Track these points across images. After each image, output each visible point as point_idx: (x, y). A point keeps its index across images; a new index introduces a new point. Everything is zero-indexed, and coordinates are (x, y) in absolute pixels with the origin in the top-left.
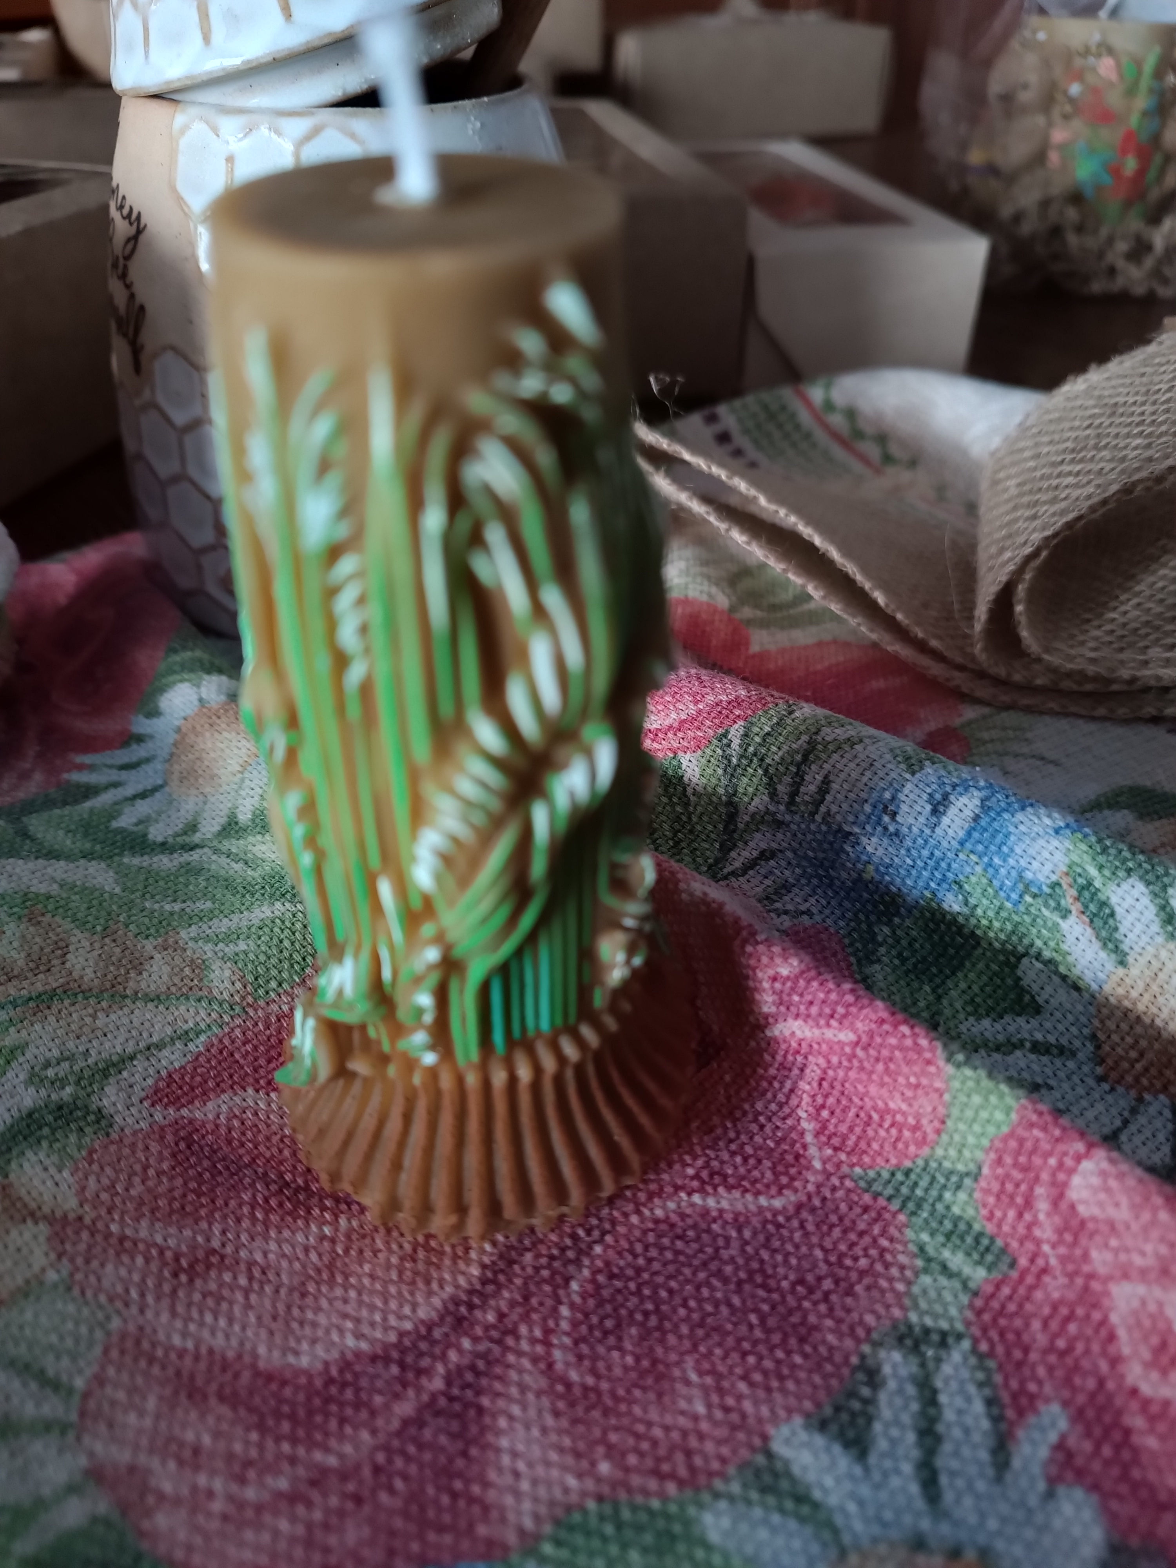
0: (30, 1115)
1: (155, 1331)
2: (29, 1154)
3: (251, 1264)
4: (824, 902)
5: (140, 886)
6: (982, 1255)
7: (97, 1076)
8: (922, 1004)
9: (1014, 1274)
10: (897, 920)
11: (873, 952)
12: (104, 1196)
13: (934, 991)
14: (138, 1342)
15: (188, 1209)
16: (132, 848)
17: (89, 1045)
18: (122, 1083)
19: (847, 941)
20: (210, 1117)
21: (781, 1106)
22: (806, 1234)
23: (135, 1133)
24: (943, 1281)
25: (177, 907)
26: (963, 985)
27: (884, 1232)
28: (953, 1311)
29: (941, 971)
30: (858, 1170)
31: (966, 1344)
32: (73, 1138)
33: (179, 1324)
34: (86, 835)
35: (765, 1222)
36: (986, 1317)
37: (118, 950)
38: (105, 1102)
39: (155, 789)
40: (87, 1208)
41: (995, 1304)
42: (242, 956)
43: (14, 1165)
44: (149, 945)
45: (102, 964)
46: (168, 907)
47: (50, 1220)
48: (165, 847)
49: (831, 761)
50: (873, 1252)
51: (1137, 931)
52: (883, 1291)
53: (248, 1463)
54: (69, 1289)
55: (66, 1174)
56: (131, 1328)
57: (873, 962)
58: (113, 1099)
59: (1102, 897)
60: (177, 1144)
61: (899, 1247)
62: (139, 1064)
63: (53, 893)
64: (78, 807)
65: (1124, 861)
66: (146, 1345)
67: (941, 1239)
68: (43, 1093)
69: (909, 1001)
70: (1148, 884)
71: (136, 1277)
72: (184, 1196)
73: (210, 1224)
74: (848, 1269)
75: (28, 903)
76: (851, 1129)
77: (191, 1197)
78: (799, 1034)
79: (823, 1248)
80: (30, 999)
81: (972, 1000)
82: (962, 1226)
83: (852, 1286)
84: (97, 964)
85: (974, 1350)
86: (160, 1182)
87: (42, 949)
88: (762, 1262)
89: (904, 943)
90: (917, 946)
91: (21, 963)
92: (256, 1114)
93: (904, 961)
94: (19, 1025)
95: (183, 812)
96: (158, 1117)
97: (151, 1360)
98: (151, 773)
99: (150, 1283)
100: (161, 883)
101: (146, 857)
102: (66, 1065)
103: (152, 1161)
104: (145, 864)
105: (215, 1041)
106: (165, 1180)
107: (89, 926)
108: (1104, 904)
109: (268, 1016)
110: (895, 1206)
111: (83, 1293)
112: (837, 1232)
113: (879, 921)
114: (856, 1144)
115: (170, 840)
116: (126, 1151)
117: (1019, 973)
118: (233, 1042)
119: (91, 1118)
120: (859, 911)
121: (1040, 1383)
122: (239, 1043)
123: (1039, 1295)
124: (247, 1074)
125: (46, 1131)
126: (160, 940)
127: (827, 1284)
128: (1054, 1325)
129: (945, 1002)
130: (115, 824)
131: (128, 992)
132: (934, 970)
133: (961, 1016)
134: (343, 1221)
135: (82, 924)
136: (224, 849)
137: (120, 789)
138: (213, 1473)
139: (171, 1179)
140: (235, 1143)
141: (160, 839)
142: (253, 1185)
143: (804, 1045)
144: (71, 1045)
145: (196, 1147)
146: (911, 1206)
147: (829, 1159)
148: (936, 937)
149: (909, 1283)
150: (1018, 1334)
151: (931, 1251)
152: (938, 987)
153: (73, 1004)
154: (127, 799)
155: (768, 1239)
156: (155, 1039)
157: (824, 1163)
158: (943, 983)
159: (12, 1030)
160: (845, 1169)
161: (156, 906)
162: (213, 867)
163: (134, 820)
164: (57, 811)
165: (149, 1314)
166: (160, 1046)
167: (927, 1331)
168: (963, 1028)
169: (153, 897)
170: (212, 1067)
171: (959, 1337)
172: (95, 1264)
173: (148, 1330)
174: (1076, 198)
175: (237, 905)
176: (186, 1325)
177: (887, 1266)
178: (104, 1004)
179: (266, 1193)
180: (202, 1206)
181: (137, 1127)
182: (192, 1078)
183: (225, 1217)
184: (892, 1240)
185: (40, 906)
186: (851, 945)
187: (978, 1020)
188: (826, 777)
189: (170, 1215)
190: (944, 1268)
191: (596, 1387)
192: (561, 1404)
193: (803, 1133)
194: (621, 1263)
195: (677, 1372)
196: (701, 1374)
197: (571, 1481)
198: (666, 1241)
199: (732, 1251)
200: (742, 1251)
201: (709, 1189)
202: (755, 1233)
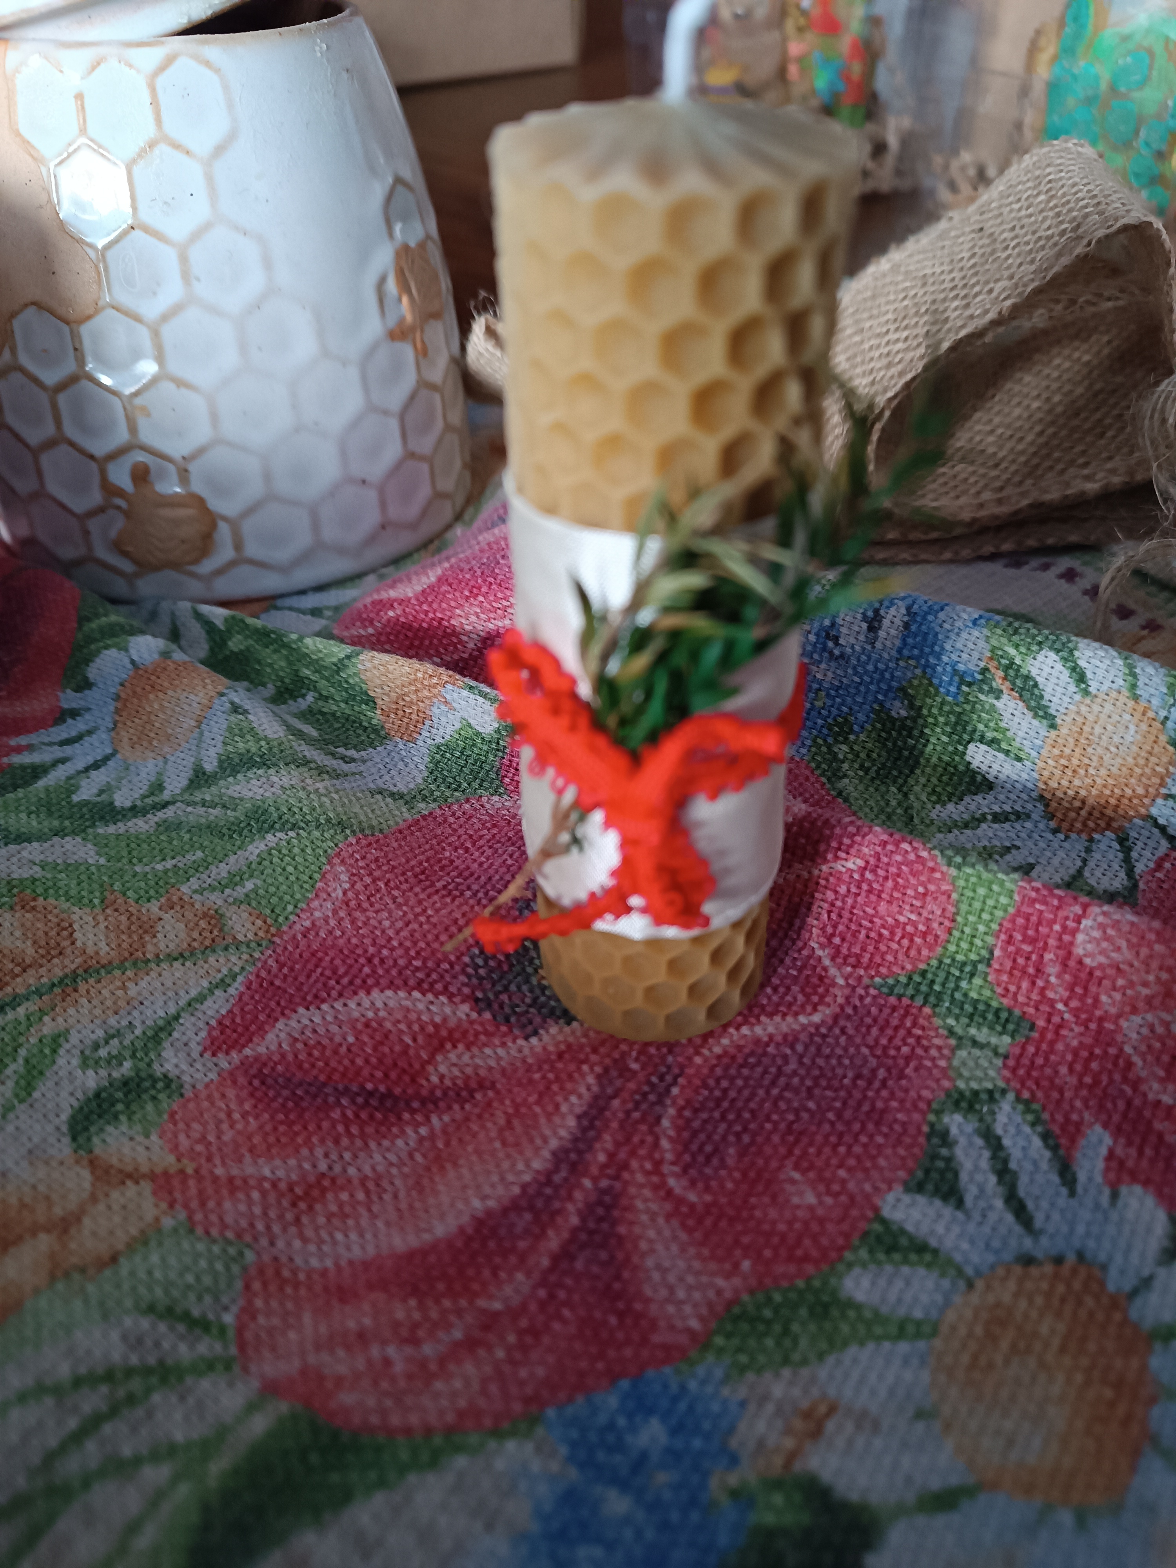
0: (97, 1095)
1: (291, 1260)
2: (110, 1129)
3: (363, 1181)
5: (125, 853)
6: (1004, 1027)
7: (150, 1045)
8: (894, 803)
9: (1035, 1035)
10: (852, 737)
11: (839, 769)
12: (199, 1148)
13: (899, 790)
14: (278, 1273)
15: (284, 1140)
16: (102, 818)
17: (130, 1018)
18: (177, 1044)
19: (813, 765)
20: (273, 1048)
21: (793, 942)
22: (850, 1038)
23: (207, 1086)
24: (977, 1052)
25: (169, 864)
26: (923, 780)
27: (915, 1024)
28: (992, 1073)
29: (900, 773)
30: (878, 980)
31: (1011, 1096)
32: (150, 1107)
33: (312, 1248)
34: (50, 813)
35: (811, 1035)
36: (1021, 1072)
37: (123, 918)
38: (168, 1066)
39: (106, 759)
40: (185, 1161)
41: (1026, 1061)
42: (252, 896)
43: (96, 1140)
44: (154, 907)
45: (112, 935)
46: (159, 867)
47: (152, 1177)
48: (135, 811)
50: (911, 1041)
51: (1058, 695)
52: (929, 1070)
53: (415, 1326)
54: (191, 1231)
55: (154, 1138)
56: (266, 1258)
57: (841, 778)
58: (175, 1061)
59: (1024, 671)
60: (250, 1083)
61: (932, 1033)
62: (187, 1020)
63: (37, 876)
64: (31, 788)
65: (1034, 637)
66: (286, 1273)
67: (965, 1020)
68: (103, 1073)
69: (882, 803)
70: (1058, 651)
71: (257, 1210)
72: (275, 1129)
73: (311, 1150)
74: (894, 1058)
75: (15, 891)
76: (863, 949)
77: (282, 1128)
79: (867, 1046)
80: (53, 985)
81: (934, 791)
82: (981, 1007)
83: (902, 1071)
84: (107, 937)
85: (1018, 1099)
86: (248, 1123)
87: (46, 934)
88: (820, 1068)
89: (863, 755)
90: (874, 755)
91: (30, 951)
92: (315, 1031)
93: (867, 771)
94: (52, 1014)
95: (143, 775)
96: (224, 1064)
97: (296, 1285)
98: (96, 744)
99: (272, 1214)
100: (145, 846)
101: (120, 824)
102: (115, 1042)
103: (233, 1106)
104: (121, 831)
105: (252, 978)
106: (251, 1120)
107: (86, 901)
108: (1027, 677)
109: (294, 937)
110: (919, 1001)
111: (207, 1233)
112: (875, 1031)
113: (836, 741)
114: (871, 960)
115: (139, 803)
116: (206, 1104)
117: (968, 758)
118: (269, 972)
119: (160, 1085)
121: (1080, 1113)
122: (275, 970)
123: (1060, 1046)
124: (292, 995)
125: (120, 1107)
126: (163, 900)
127: (882, 1073)
128: (1078, 1067)
129: (912, 797)
130: (75, 798)
131: (148, 956)
132: (895, 773)
133: (929, 806)
134: (435, 1120)
135: (79, 901)
136: (198, 799)
137: (68, 764)
138: (384, 1343)
139: (257, 1117)
140: (306, 1066)
141: (128, 804)
142: (338, 1103)
144: (112, 1021)
145: (270, 1081)
146: (932, 999)
147: (850, 975)
148: (889, 744)
149: (949, 1059)
150: (1051, 1081)
151: (959, 1030)
152: (902, 786)
153: (99, 981)
154: (79, 772)
155: (819, 1049)
156: (193, 993)
157: (846, 979)
158: (906, 782)
159: (46, 1019)
160: (866, 981)
161: (147, 869)
162: (191, 818)
163: (95, 791)
164: (10, 796)
165: (280, 1244)
166: (201, 999)
167: (976, 1093)
168: (933, 815)
169: (140, 861)
170: (257, 1002)
171: (1004, 1092)
172: (211, 1204)
173: (284, 1259)
175: (229, 846)
176: (320, 1249)
177: (926, 1049)
178: (129, 973)
179: (354, 1108)
180: (297, 1134)
181: (207, 1080)
182: (242, 1018)
183: (322, 1141)
184: (923, 1028)
185: (28, 891)
186: (818, 767)
187: (944, 805)
189: (269, 1149)
190: (975, 1043)
191: (714, 1203)
192: (691, 1222)
193: (820, 959)
194: (701, 1098)
195: (782, 1176)
196: (804, 1172)
197: (720, 1282)
198: (733, 1071)
199: (792, 1066)
200: (801, 1063)
201: (753, 1020)
202: (806, 1047)
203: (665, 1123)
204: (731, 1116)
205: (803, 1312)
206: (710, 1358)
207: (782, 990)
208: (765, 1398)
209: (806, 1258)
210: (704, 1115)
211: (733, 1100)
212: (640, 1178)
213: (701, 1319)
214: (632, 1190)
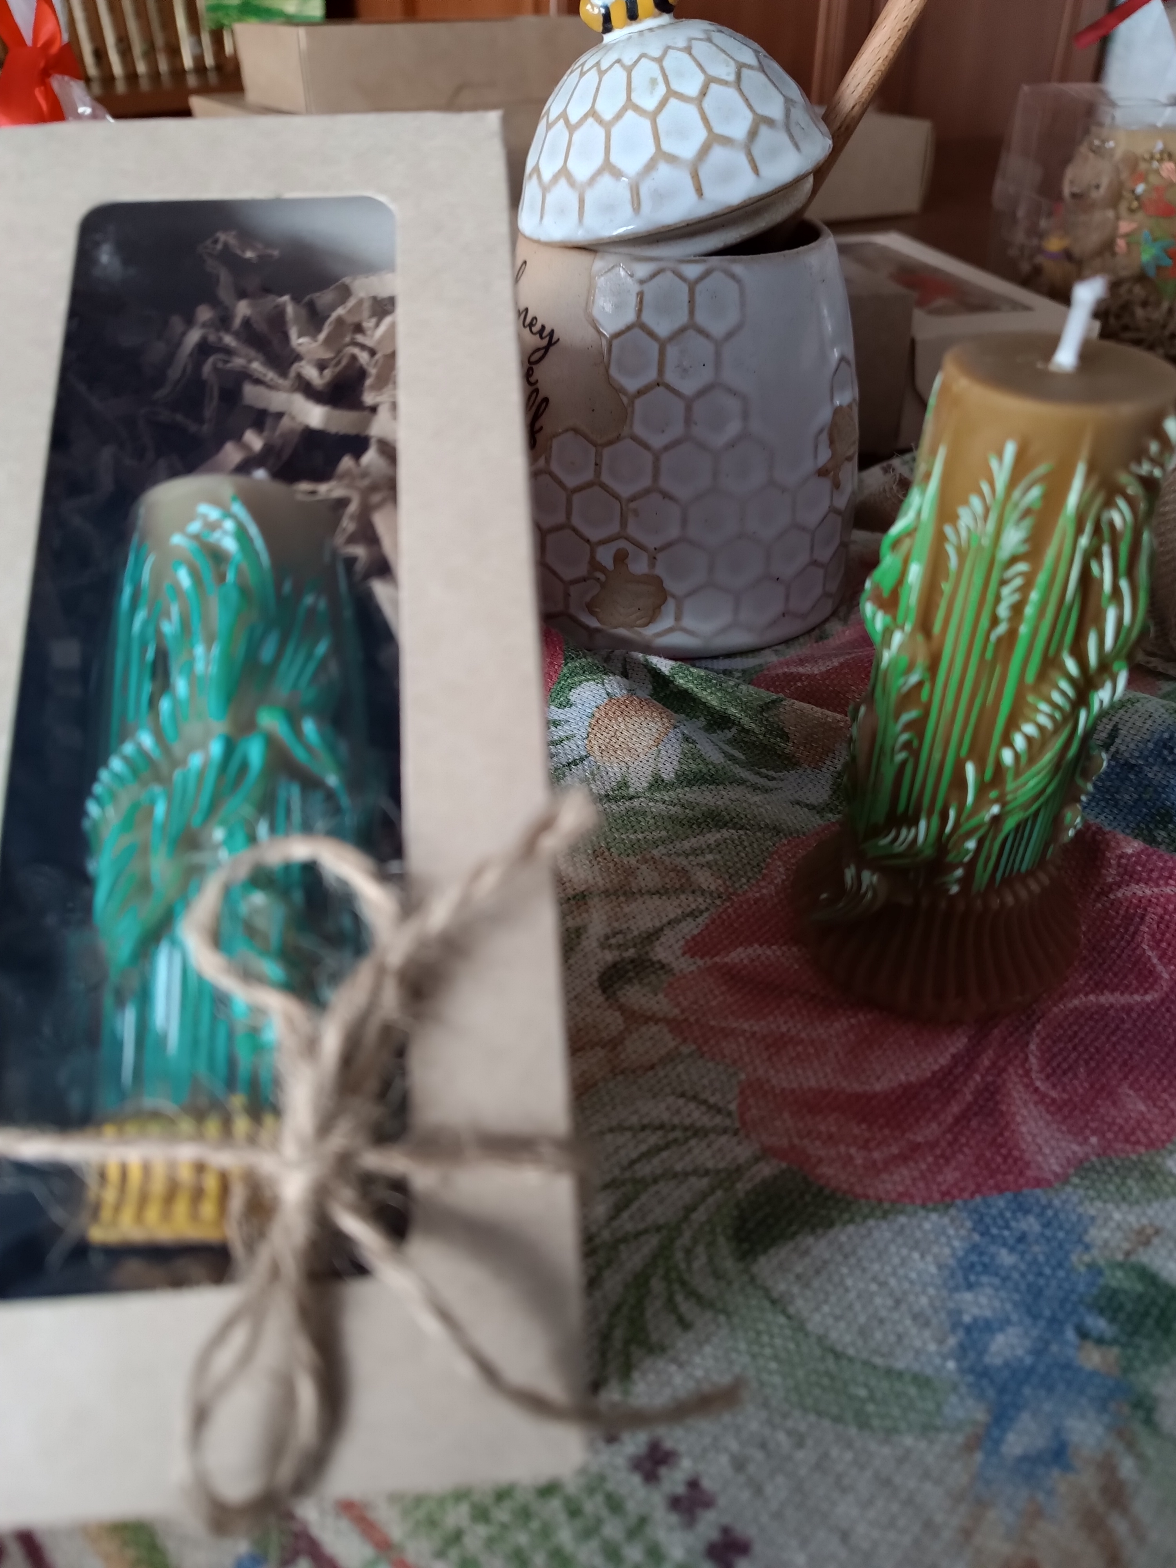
0: (614, 966)
1: (769, 1081)
2: (627, 987)
3: (812, 1042)
4: (1111, 818)
7: (645, 943)
12: (695, 1007)
14: (761, 1087)
15: (754, 1010)
17: (628, 925)
18: (664, 945)
20: (736, 961)
21: (1129, 943)
23: (691, 973)
25: (640, 836)
32: (652, 978)
33: (782, 1076)
37: (611, 865)
38: (660, 957)
39: (582, 759)
40: (687, 1014)
42: (713, 864)
43: (619, 994)
44: (633, 860)
45: (606, 873)
46: (633, 837)
47: (665, 1021)
48: (608, 798)
49: (1118, 715)
53: (867, 1140)
54: (702, 1057)
55: (661, 996)
56: (753, 1079)
58: (664, 954)
60: (723, 977)
62: (669, 932)
66: (767, 1088)
68: (615, 953)
71: (744, 1050)
72: (747, 1004)
73: (775, 1018)
77: (752, 1004)
78: (1140, 893)
86: (726, 998)
88: (1150, 1030)
92: (768, 959)
95: (612, 775)
96: (701, 964)
97: (775, 1096)
98: (573, 747)
99: (754, 1052)
100: (620, 822)
102: (620, 937)
103: (713, 987)
105: (715, 916)
106: (728, 996)
109: (748, 900)
111: (713, 1058)
115: (611, 793)
116: (692, 983)
118: (729, 917)
119: (656, 966)
120: (1140, 822)
122: (734, 917)
124: (748, 936)
125: (631, 974)
126: (640, 855)
131: (633, 890)
136: (658, 798)
137: (555, 759)
138: (847, 1145)
139: (732, 995)
140: (764, 974)
141: (602, 792)
143: (1143, 901)
145: (737, 978)
147: (1173, 972)
155: (1149, 1019)
156: (671, 916)
157: (1170, 975)
161: (624, 836)
162: (654, 809)
165: (761, 1071)
166: (677, 921)
169: (617, 829)
170: (721, 932)
172: (712, 1042)
173: (764, 1080)
174: (1141, 277)
178: (622, 899)
181: (690, 970)
182: (710, 939)
188: (1115, 726)
189: (745, 1015)
191: (1070, 1099)
192: (1052, 1109)
193: (1149, 957)
194: (1058, 1034)
195: (1120, 1090)
196: (1136, 1091)
197: (1075, 1147)
198: (1082, 1021)
199: (1127, 1026)
200: (1135, 1025)
201: (1098, 992)
202: (1139, 1015)
203: (1033, 1047)
204: (1081, 1049)
205: (1136, 1174)
206: (1069, 1189)
207: (1121, 976)
208: (1109, 1218)
209: (1138, 1142)
210: (1062, 1045)
211: (1082, 1039)
212: (1015, 1079)
213: (1062, 1166)
214: (1010, 1085)
